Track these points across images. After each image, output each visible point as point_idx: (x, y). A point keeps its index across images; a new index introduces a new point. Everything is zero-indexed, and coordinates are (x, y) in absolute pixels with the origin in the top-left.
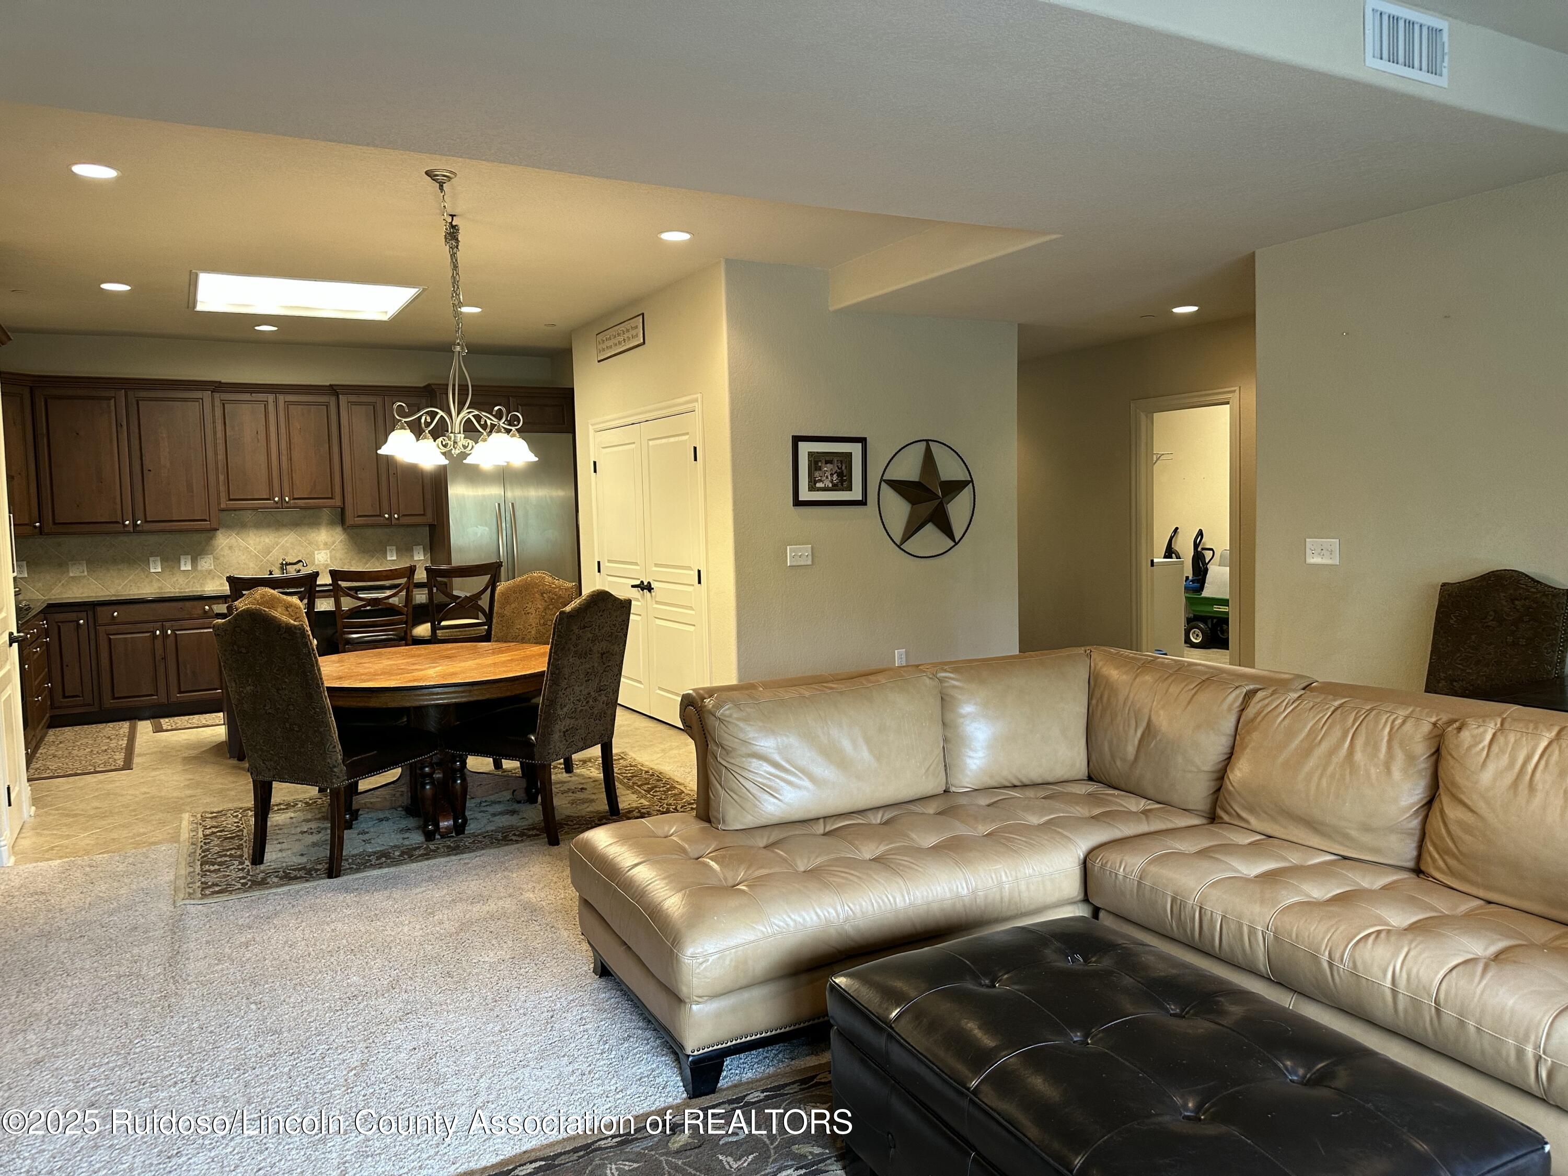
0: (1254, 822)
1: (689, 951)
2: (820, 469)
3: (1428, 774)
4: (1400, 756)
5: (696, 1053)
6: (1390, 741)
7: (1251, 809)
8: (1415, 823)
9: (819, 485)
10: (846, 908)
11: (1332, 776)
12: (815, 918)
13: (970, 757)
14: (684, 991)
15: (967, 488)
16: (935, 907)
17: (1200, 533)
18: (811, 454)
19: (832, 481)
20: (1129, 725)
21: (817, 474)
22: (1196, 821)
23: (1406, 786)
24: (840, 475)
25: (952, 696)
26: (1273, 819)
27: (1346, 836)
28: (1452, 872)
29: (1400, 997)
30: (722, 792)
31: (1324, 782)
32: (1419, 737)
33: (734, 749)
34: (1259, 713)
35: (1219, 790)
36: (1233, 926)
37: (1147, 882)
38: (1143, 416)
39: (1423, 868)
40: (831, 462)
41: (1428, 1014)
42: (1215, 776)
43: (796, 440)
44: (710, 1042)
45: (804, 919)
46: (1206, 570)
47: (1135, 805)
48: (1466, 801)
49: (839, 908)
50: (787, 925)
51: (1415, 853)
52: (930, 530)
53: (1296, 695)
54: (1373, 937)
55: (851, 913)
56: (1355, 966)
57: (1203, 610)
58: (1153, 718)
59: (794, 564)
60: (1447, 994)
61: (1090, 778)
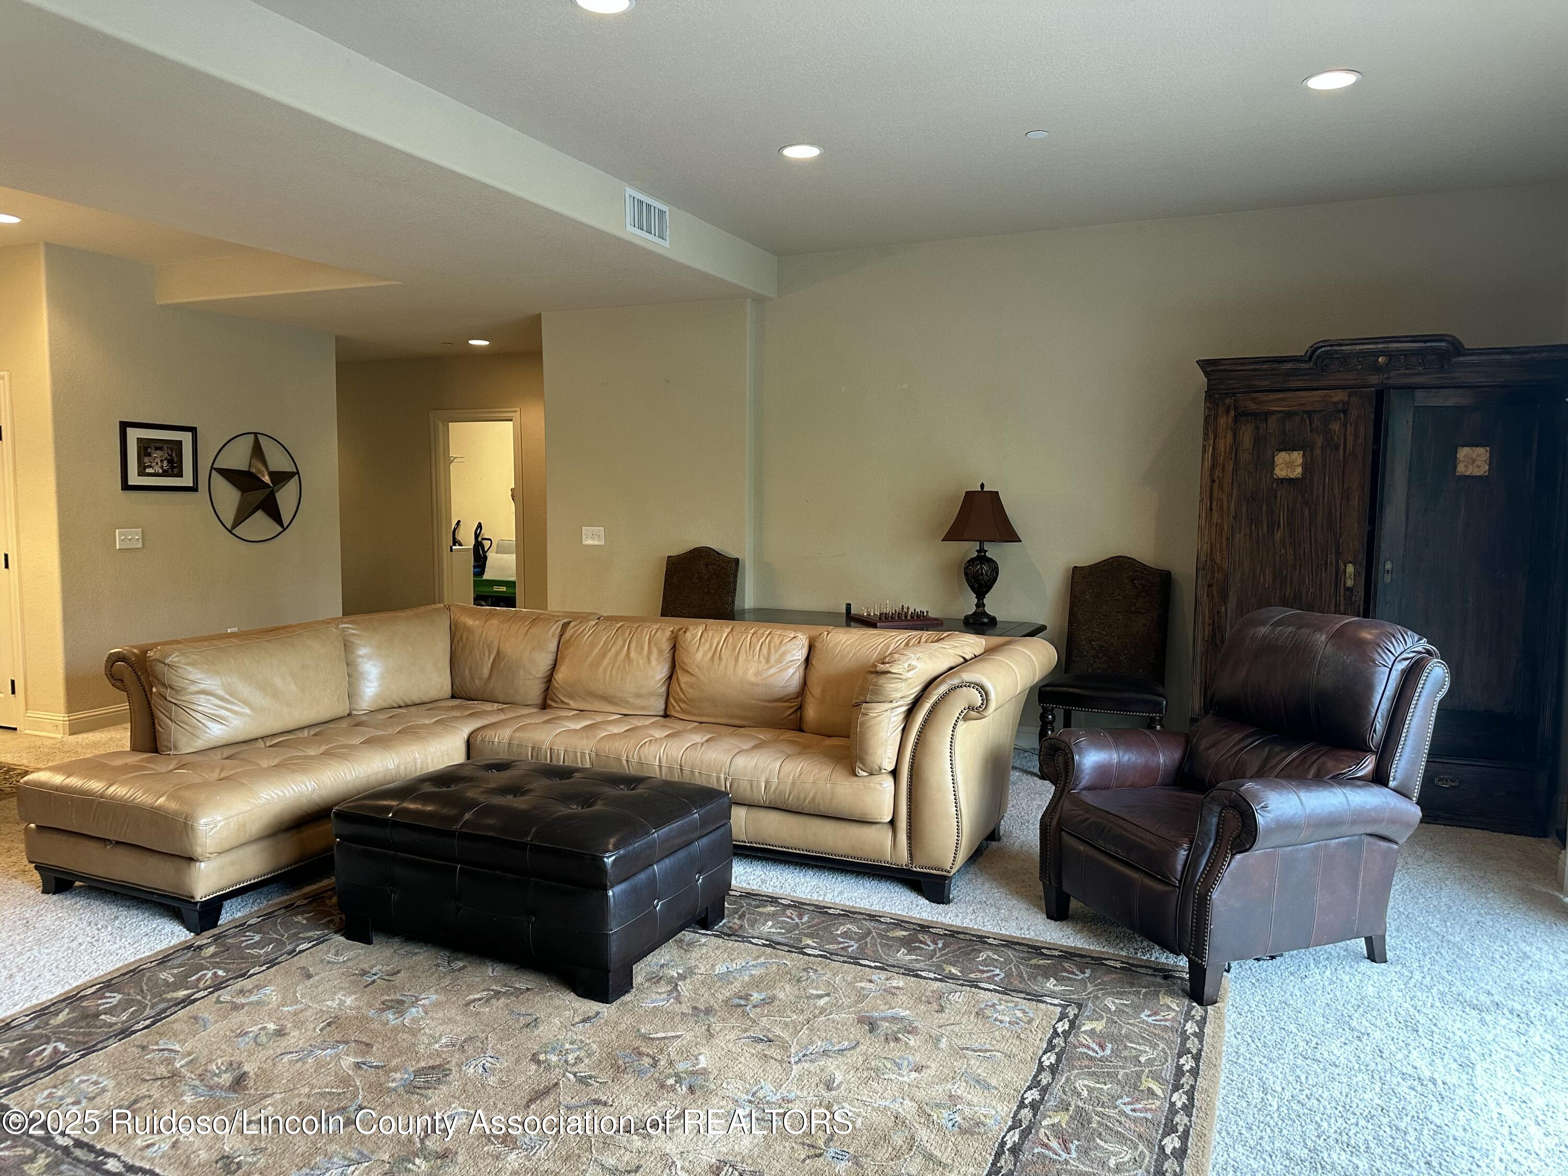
0: (572, 704)
1: (203, 821)
2: (149, 455)
3: (670, 660)
4: (655, 651)
5: (204, 899)
6: (649, 644)
7: (571, 696)
8: (664, 689)
9: (148, 470)
10: (313, 783)
11: (619, 668)
12: (291, 791)
13: (368, 687)
14: (199, 850)
15: (293, 480)
16: (373, 779)
17: (480, 526)
18: (140, 440)
19: (162, 467)
20: (484, 654)
21: (146, 459)
22: (535, 710)
23: (659, 668)
24: (170, 462)
25: (353, 643)
26: (584, 700)
27: (628, 702)
28: (684, 711)
29: (663, 768)
30: (173, 726)
31: (614, 672)
32: (664, 639)
33: (184, 688)
34: (572, 636)
35: (547, 689)
36: (571, 755)
37: (515, 742)
38: (440, 425)
39: (668, 713)
40: (160, 449)
41: (677, 773)
42: (545, 680)
43: (124, 426)
44: (214, 890)
45: (284, 793)
46: (485, 558)
47: (489, 707)
48: (690, 671)
49: (308, 784)
50: (272, 797)
51: (664, 707)
52: (260, 517)
53: (594, 623)
54: (648, 744)
55: (316, 786)
56: (640, 758)
57: (485, 590)
58: (501, 647)
59: (123, 547)
60: (685, 759)
61: (453, 697)
